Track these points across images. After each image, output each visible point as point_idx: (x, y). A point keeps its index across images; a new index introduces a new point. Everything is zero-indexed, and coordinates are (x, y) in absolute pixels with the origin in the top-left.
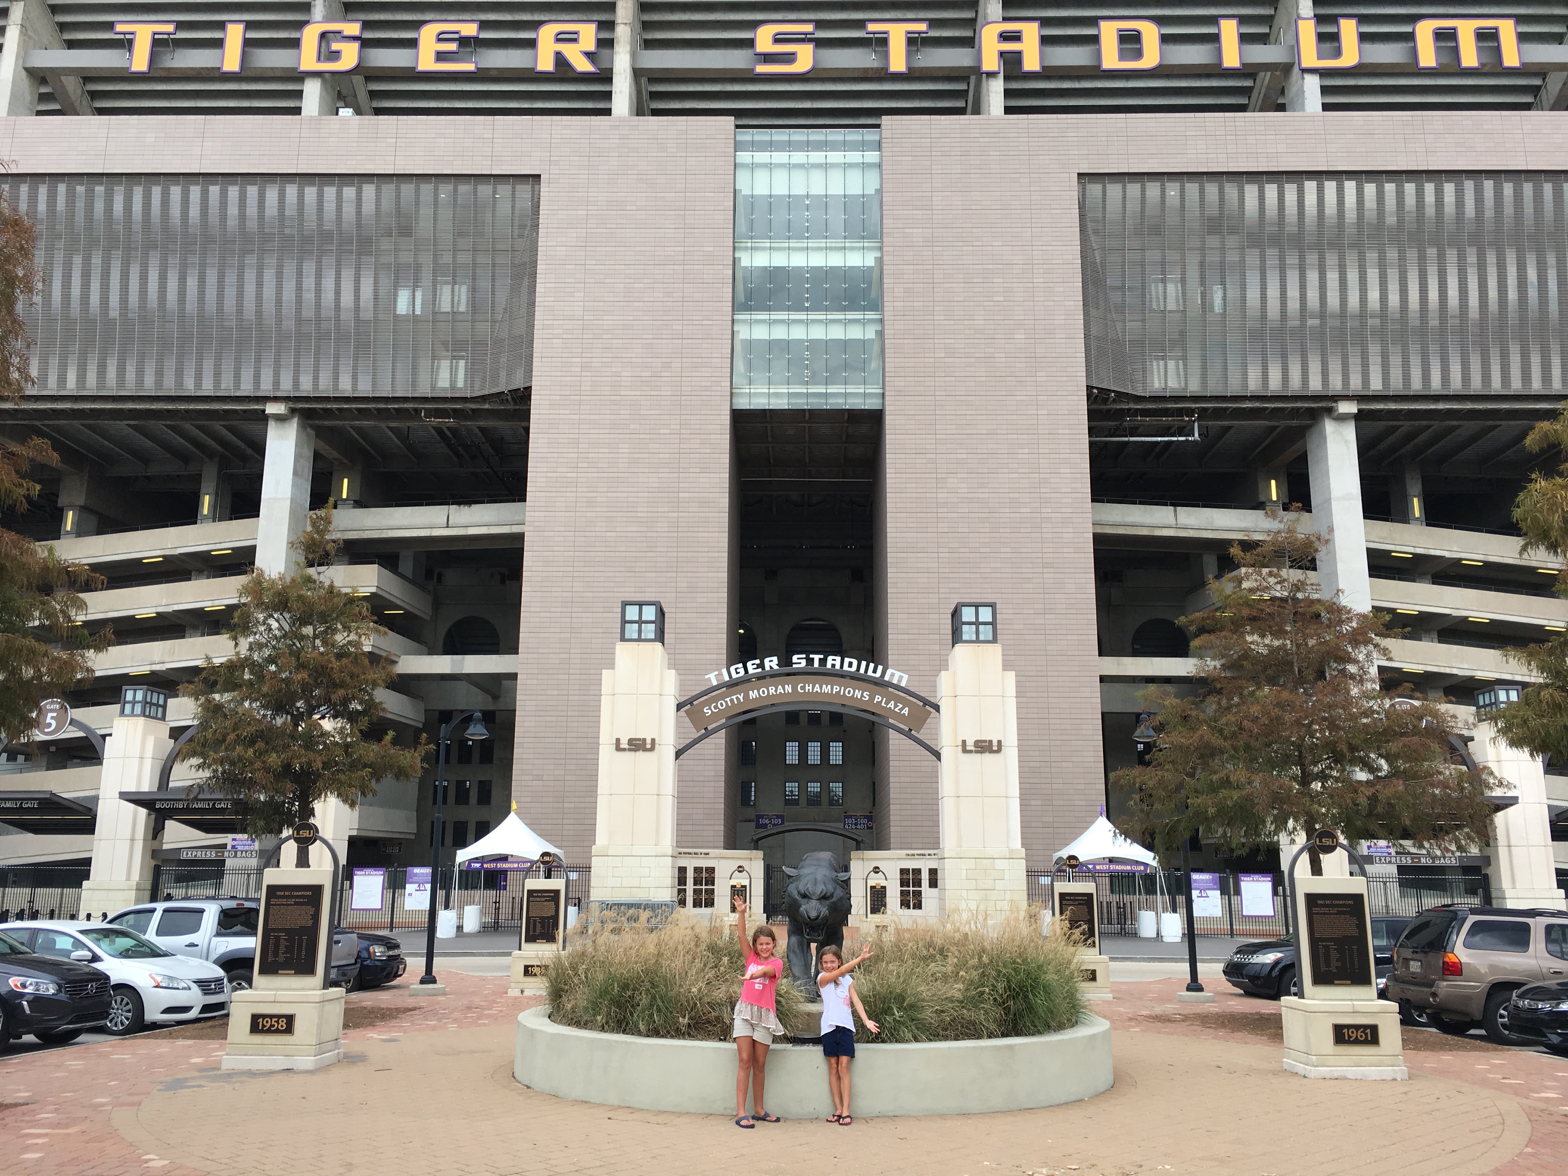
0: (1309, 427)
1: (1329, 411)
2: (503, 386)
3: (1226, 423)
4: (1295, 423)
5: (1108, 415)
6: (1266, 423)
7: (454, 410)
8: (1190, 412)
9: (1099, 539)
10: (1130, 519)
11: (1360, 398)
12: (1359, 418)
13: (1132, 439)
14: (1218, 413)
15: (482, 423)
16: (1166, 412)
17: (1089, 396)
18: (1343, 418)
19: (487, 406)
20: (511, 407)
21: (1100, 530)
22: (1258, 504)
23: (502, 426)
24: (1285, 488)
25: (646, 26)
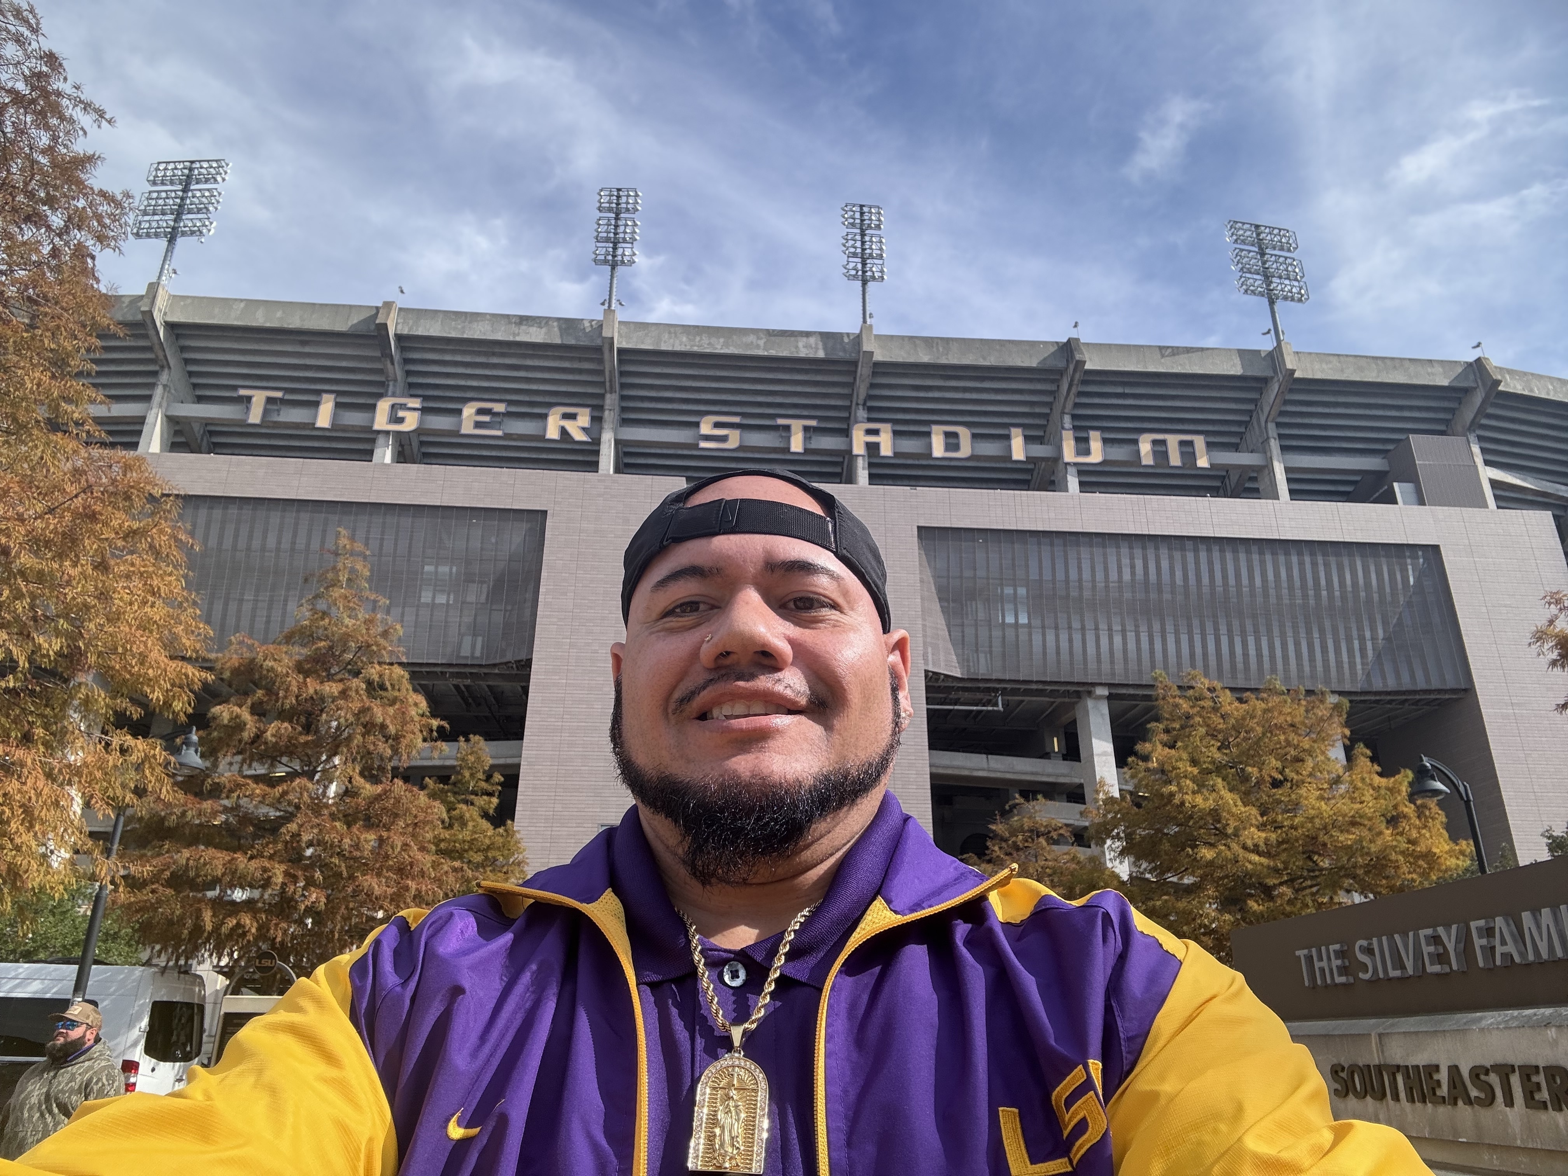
0: (1077, 703)
1: (1090, 693)
2: (509, 657)
3: (1020, 698)
4: (1067, 700)
5: (939, 689)
6: (1047, 699)
7: (471, 673)
8: (996, 690)
9: (933, 777)
10: (956, 763)
11: (1110, 685)
12: (1110, 698)
13: (956, 707)
14: (1015, 692)
15: (490, 683)
16: (978, 689)
17: (926, 676)
18: (1100, 697)
19: (497, 671)
20: (515, 672)
21: (934, 770)
22: (1045, 755)
23: (506, 686)
24: (1063, 743)
25: (624, 409)
